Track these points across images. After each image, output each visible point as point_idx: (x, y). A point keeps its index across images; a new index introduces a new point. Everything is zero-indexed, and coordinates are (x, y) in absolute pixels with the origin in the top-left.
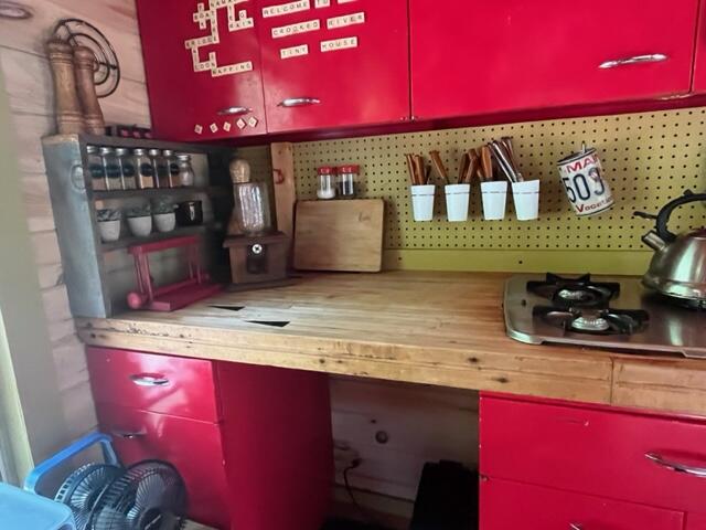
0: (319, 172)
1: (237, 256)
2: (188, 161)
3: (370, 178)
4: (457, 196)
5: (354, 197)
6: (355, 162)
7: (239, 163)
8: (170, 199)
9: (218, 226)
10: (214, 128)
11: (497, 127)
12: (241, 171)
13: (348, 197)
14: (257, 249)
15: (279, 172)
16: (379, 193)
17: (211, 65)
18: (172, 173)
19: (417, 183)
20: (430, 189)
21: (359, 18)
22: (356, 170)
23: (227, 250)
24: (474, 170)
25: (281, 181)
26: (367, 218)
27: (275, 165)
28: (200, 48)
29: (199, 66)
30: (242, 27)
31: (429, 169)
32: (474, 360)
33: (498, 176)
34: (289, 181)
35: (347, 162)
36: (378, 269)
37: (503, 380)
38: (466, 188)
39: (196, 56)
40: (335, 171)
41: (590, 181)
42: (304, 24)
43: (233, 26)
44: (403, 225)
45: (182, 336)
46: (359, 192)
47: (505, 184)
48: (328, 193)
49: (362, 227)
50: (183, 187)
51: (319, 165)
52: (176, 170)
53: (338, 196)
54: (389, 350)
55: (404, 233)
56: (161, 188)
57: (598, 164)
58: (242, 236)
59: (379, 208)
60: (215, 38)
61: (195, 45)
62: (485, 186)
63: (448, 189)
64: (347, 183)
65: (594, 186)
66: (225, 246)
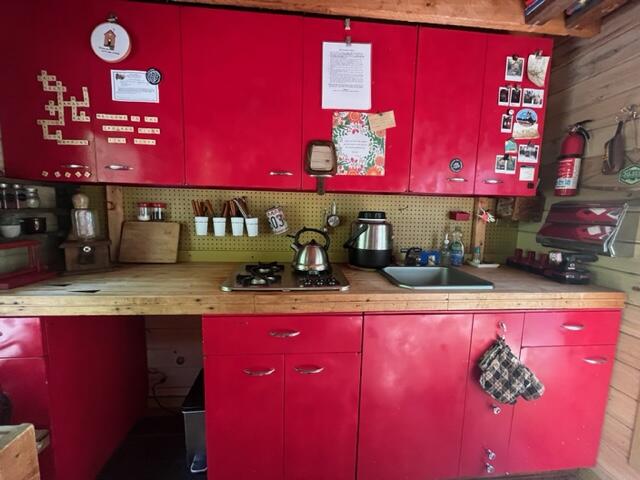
0: (139, 205)
1: (70, 254)
2: (36, 192)
3: (173, 211)
4: (219, 224)
5: (162, 220)
6: (163, 201)
7: (79, 196)
8: (17, 216)
9: (60, 235)
10: (58, 174)
11: (241, 192)
12: (81, 201)
13: (158, 220)
14: (87, 249)
15: (112, 203)
16: (178, 219)
17: (58, 136)
18: (20, 199)
19: (198, 216)
20: (206, 219)
21: (157, 131)
22: (164, 206)
23: (63, 250)
24: (228, 211)
25: (113, 209)
26: (170, 233)
27: (109, 198)
28: (49, 126)
29: (47, 136)
30: (81, 120)
31: (206, 208)
32: (198, 300)
33: (239, 215)
34: (119, 209)
35: (159, 201)
36: (173, 261)
37: (211, 308)
38: (224, 219)
39: (46, 131)
40: (150, 205)
41: (278, 220)
42: (124, 128)
43: (75, 118)
44: (193, 237)
45: (16, 303)
46: (165, 218)
47: (242, 219)
48: (146, 218)
49: (166, 238)
50: (29, 208)
51: (140, 201)
52: (24, 197)
53: (152, 219)
54: (156, 299)
55: (193, 242)
56: (8, 208)
57: (282, 213)
58: (75, 242)
59: (177, 227)
60: (62, 122)
61: (46, 124)
62: (233, 220)
63: (215, 219)
64: (158, 213)
65: (280, 223)
66: (62, 246)
